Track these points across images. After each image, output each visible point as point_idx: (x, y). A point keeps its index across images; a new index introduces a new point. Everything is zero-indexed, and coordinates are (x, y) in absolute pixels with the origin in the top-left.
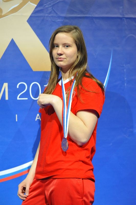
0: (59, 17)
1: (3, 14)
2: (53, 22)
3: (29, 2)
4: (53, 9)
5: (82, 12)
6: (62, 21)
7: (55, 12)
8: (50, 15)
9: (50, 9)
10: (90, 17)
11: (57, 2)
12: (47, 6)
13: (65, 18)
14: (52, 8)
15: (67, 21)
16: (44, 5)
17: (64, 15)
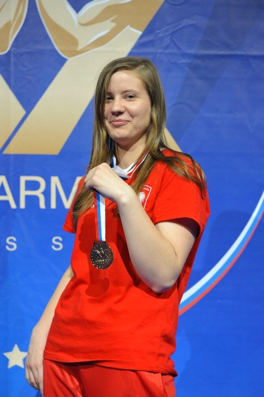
0: (184, 55)
1: (80, 48)
2: (173, 63)
3: (128, 26)
4: (173, 38)
5: (227, 46)
6: (189, 62)
8: (167, 51)
9: (167, 40)
10: (243, 55)
11: (180, 27)
12: (161, 35)
13: (196, 56)
14: (171, 38)
15: (199, 62)
16: (157, 32)
17: (192, 51)
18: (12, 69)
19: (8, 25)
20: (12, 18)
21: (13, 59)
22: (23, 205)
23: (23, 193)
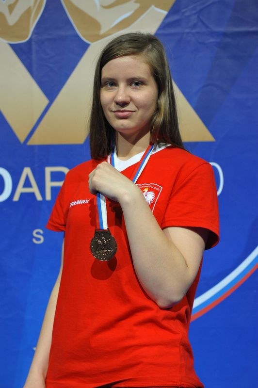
0: (213, 34)
1: (102, 32)
2: (201, 43)
3: (153, 6)
4: (201, 17)
6: (219, 40)
7: (203, 23)
8: (194, 31)
9: (194, 19)
11: (208, 4)
12: (187, 14)
13: (225, 35)
14: (198, 17)
15: (229, 40)
17: (221, 29)
18: (34, 57)
19: (28, 12)
20: (32, 3)
21: (34, 47)
22: (48, 197)
23: (49, 184)
